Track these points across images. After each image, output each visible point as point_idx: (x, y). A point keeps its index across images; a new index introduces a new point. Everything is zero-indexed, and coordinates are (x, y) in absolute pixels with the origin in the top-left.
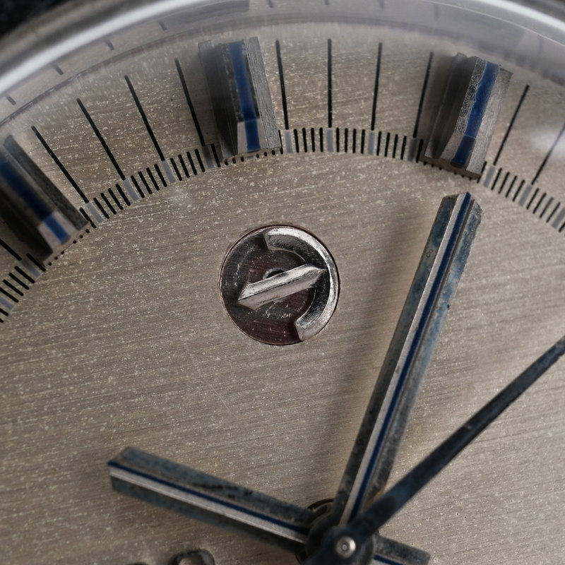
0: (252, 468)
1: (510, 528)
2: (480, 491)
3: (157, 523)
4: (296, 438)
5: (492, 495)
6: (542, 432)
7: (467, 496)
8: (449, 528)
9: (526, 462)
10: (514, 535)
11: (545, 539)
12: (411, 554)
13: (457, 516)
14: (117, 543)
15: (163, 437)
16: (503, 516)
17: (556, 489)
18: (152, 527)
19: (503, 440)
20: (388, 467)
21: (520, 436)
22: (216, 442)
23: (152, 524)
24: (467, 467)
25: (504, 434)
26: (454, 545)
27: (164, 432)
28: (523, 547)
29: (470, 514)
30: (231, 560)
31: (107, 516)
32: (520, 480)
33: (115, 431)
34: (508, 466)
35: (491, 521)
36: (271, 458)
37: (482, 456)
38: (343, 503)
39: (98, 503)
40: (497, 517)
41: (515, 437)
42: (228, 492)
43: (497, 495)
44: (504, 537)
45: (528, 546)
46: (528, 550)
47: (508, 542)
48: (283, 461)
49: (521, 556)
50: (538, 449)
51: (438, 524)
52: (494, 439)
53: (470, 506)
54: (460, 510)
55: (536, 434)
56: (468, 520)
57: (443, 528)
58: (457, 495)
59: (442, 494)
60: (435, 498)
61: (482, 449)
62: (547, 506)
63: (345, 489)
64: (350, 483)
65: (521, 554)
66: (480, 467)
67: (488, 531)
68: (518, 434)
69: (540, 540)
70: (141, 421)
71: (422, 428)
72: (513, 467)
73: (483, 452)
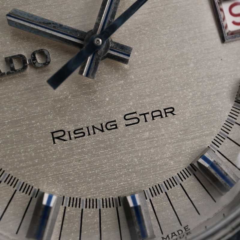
0: (63, 19)
1: (164, 41)
2: (152, 27)
3: (27, 40)
4: (80, 8)
5: (157, 28)
6: (175, 4)
7: (147, 29)
8: (141, 41)
9: (169, 16)
10: (166, 43)
11: (178, 45)
12: (125, 48)
13: (143, 36)
14: (11, 48)
15: (28, 8)
16: (161, 36)
17: (181, 26)
18: (24, 42)
19: (160, 8)
20: (114, 13)
21: (167, 6)
22: (49, 9)
23: (25, 41)
24: (146, 18)
25: (161, 5)
26: (142, 47)
27: (28, 6)
28: (169, 48)
29: (148, 36)
30: (56, 54)
31: (7, 38)
32: (167, 23)
33: (9, 6)
34: (162, 17)
35: (156, 38)
36: (70, 15)
37: (152, 13)
38: (97, 27)
39: (4, 33)
40: (159, 37)
41: (165, 6)
42: (53, 25)
43: (158, 28)
44: (162, 44)
45: (171, 47)
46: (171, 49)
47: (163, 46)
48: (75, 17)
49: (169, 51)
50: (174, 10)
51: (136, 39)
52: (156, 7)
53: (148, 32)
54: (144, 34)
55: (173, 5)
56: (148, 38)
57: (138, 41)
58: (143, 28)
59: (137, 28)
60: (134, 29)
61: (152, 11)
62: (178, 32)
63: (98, 22)
64: (100, 20)
65: (169, 50)
66: (152, 18)
67: (155, 42)
68: (166, 5)
69: (176, 45)
70: (19, 2)
71: (129, 3)
72: (164, 18)
73: (153, 12)
